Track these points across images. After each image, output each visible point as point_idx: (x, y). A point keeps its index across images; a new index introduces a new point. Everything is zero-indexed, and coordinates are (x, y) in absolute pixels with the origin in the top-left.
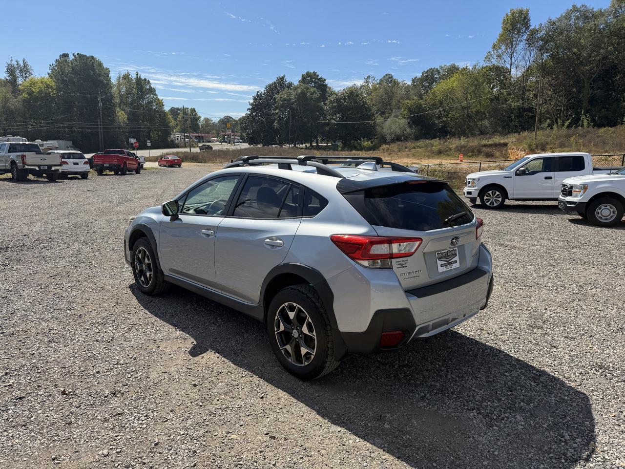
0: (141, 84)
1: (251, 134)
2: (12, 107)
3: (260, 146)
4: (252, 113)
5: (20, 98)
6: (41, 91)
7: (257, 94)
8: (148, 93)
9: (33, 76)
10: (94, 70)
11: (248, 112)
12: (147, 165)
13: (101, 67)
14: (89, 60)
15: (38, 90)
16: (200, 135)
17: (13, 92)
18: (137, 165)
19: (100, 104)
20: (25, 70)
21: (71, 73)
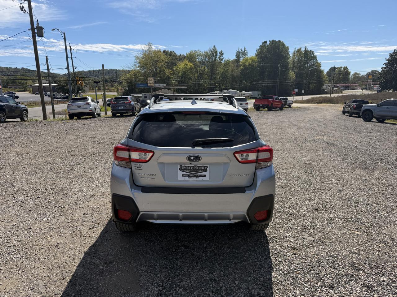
0: (307, 54)
1: (384, 82)
2: (235, 75)
3: (391, 91)
4: (387, 67)
5: (240, 69)
6: (249, 64)
7: (394, 52)
8: (311, 60)
9: (248, 56)
10: (279, 49)
11: (384, 66)
12: (293, 105)
13: (283, 46)
14: (277, 43)
15: (248, 64)
16: (347, 85)
17: (236, 66)
18: (281, 105)
19: (280, 69)
20: (244, 53)
21: (267, 52)
